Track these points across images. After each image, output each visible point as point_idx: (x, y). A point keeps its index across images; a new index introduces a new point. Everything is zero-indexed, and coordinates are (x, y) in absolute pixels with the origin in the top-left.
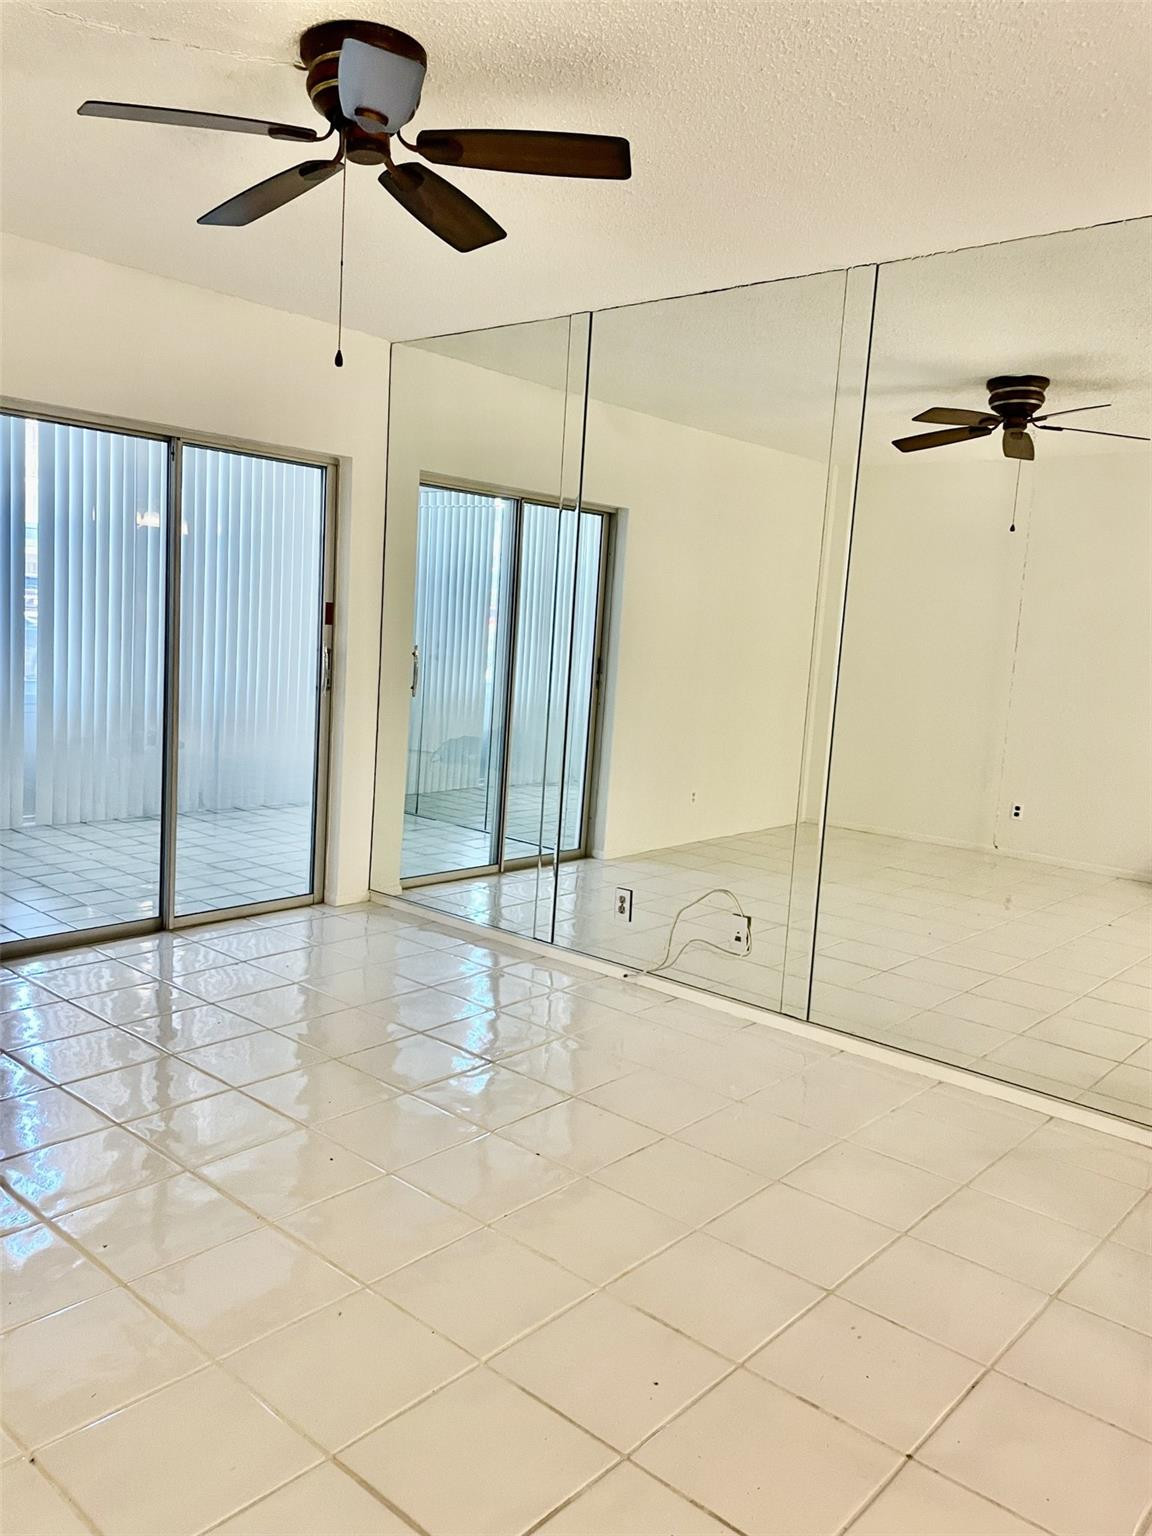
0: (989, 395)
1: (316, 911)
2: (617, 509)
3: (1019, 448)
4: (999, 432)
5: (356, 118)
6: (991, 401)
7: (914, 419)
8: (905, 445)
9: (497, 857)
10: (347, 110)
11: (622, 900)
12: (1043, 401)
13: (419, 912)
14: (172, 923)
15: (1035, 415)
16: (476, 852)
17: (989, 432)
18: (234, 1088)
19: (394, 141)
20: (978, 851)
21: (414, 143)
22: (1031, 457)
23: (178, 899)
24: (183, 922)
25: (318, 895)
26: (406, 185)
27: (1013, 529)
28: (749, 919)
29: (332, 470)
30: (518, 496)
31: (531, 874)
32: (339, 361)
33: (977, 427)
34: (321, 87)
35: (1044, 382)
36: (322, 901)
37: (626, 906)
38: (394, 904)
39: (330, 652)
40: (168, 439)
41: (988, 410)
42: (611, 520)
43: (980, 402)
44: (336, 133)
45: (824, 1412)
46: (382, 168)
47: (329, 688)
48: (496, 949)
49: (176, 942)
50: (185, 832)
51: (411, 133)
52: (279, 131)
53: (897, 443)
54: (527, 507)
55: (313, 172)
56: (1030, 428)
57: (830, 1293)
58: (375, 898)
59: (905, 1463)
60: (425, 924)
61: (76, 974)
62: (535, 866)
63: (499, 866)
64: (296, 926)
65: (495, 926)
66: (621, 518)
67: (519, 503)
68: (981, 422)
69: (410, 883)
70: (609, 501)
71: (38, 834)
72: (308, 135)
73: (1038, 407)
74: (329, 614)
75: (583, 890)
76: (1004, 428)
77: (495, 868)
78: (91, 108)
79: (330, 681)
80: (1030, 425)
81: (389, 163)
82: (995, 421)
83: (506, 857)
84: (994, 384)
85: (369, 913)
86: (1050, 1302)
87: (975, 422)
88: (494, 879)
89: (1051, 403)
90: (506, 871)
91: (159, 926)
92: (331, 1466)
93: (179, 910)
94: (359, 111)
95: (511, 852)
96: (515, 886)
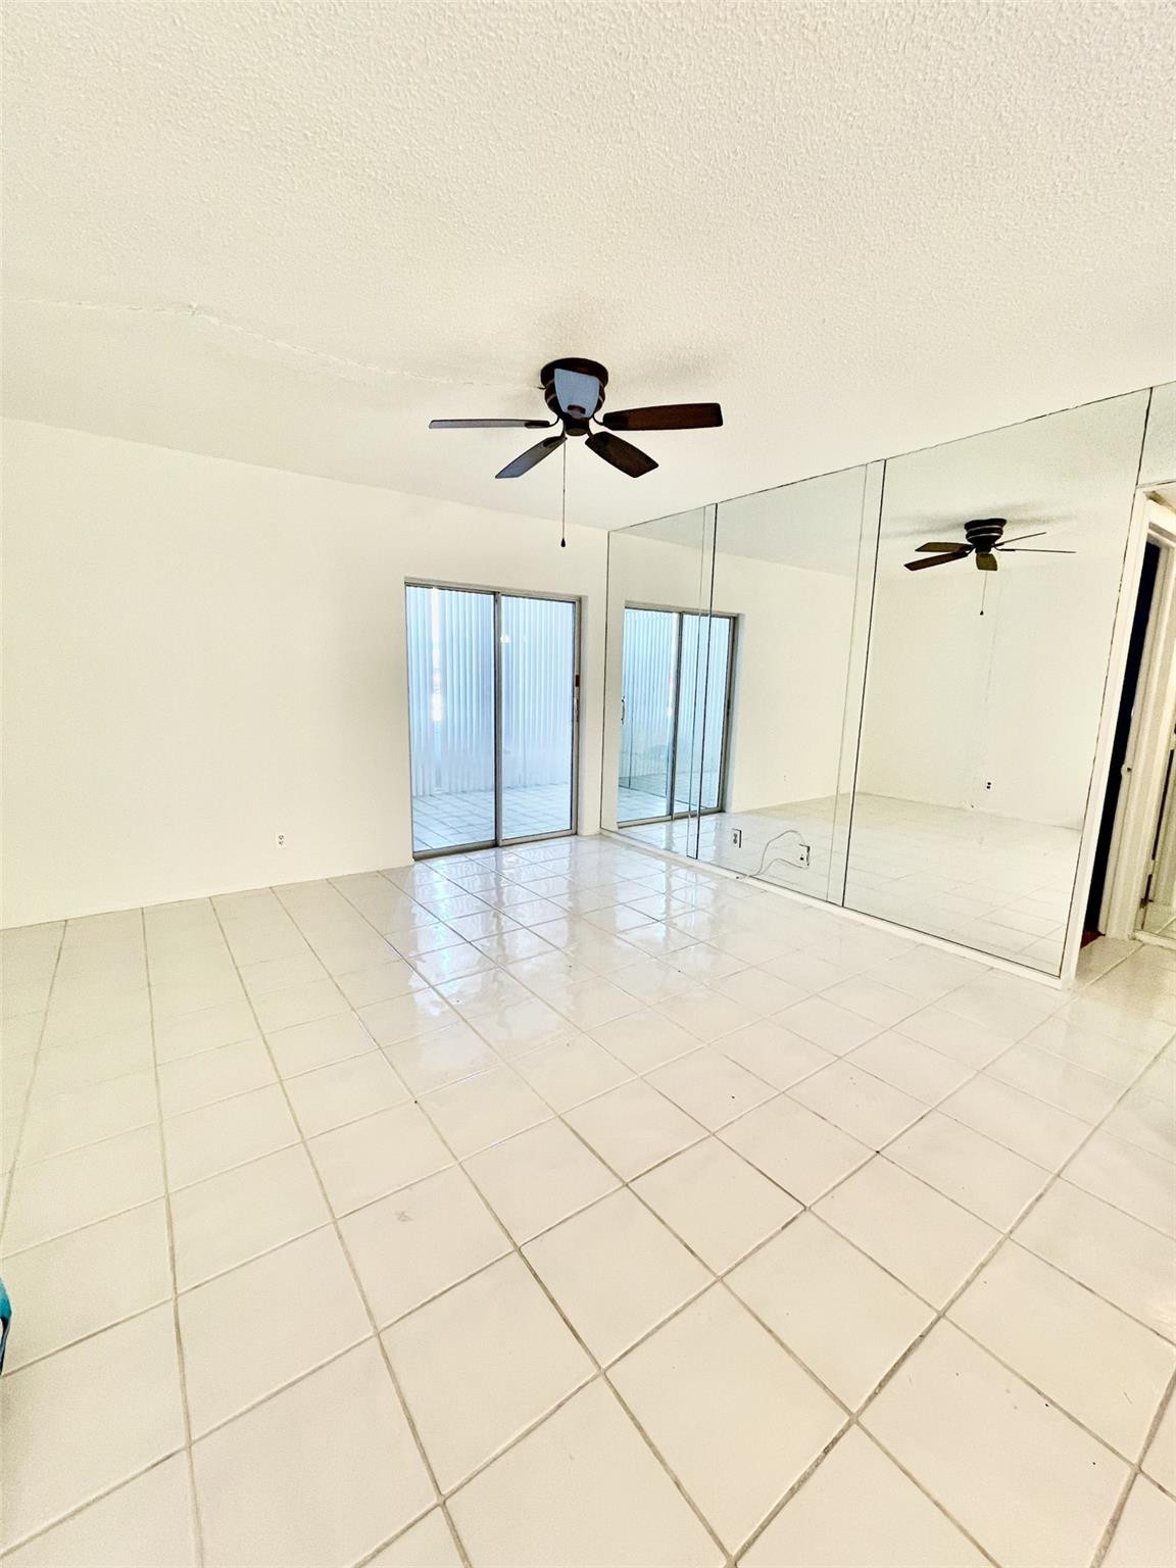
0: (966, 533)
1: (573, 839)
2: (738, 614)
3: (987, 563)
4: (973, 555)
5: (570, 412)
6: (967, 536)
7: (917, 550)
8: (913, 566)
9: (671, 813)
10: (564, 409)
11: (736, 836)
12: (1002, 534)
13: (626, 840)
14: (501, 843)
15: (996, 543)
16: (661, 809)
17: (966, 555)
18: (524, 927)
19: (591, 421)
20: (960, 809)
21: (601, 421)
22: (996, 569)
23: (504, 830)
24: (507, 843)
25: (574, 831)
26: (600, 445)
27: (982, 613)
28: (809, 848)
29: (578, 603)
30: (681, 611)
31: (685, 821)
32: (563, 544)
33: (958, 552)
34: (551, 397)
35: (1002, 522)
36: (576, 834)
37: (737, 839)
38: (613, 835)
39: (578, 701)
40: (494, 593)
41: (966, 542)
42: (734, 620)
43: (960, 537)
44: (561, 421)
45: (829, 1122)
46: (586, 437)
47: (578, 721)
48: (671, 862)
49: (504, 852)
50: (505, 797)
51: (599, 416)
52: (531, 424)
53: (907, 566)
54: (686, 617)
55: (551, 444)
56: (993, 551)
57: (840, 1058)
58: (605, 833)
59: (874, 1157)
60: (630, 847)
61: (456, 867)
62: (687, 817)
63: (672, 816)
64: (563, 846)
65: (668, 849)
66: (740, 618)
67: (681, 614)
68: (961, 549)
69: (621, 825)
70: (734, 611)
71: (443, 797)
72: (545, 424)
73: (998, 537)
74: (577, 681)
75: (719, 829)
76: (976, 552)
77: (670, 817)
78: (436, 423)
79: (578, 717)
80: (993, 549)
81: (590, 433)
82: (970, 548)
83: (675, 811)
84: (969, 526)
85: (601, 840)
86: (977, 1075)
87: (956, 550)
88: (668, 823)
89: (1008, 533)
90: (676, 819)
91: (495, 844)
92: (558, 1119)
93: (504, 836)
94: (571, 408)
95: (678, 809)
96: (680, 826)
